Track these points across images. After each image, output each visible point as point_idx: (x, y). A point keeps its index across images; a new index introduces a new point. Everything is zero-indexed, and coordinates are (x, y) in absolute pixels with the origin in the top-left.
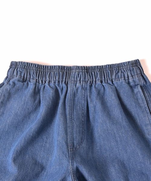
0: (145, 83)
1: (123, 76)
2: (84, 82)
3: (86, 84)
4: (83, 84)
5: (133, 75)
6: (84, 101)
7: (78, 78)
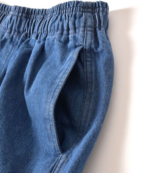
0: (93, 46)
1: (60, 27)
2: (16, 33)
3: (18, 37)
4: (14, 36)
5: (77, 26)
6: (6, 61)
7: (9, 25)
